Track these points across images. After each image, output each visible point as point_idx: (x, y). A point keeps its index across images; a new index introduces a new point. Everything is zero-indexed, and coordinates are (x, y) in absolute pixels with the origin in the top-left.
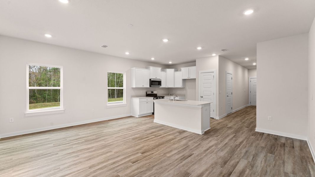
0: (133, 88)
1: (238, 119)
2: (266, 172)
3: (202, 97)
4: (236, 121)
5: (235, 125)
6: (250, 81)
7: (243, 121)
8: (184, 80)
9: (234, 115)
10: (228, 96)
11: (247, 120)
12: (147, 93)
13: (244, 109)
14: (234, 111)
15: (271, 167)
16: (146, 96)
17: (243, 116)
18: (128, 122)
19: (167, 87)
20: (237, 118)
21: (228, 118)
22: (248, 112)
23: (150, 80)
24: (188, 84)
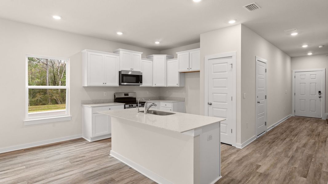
0: (84, 87)
1: (279, 148)
3: (211, 104)
4: (275, 153)
5: (274, 165)
6: (293, 77)
7: (290, 154)
8: (183, 74)
9: (270, 137)
10: (259, 102)
11: (297, 150)
12: (115, 96)
13: (285, 123)
14: (269, 128)
16: (113, 101)
17: (288, 139)
18: (59, 154)
19: (154, 86)
20: (277, 145)
21: (259, 144)
22: (294, 129)
23: (120, 72)
24: (189, 80)
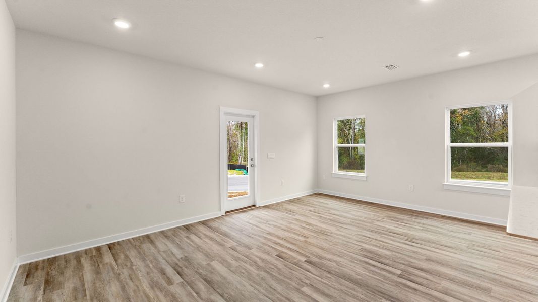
2: (131, 280)
15: (131, 291)
